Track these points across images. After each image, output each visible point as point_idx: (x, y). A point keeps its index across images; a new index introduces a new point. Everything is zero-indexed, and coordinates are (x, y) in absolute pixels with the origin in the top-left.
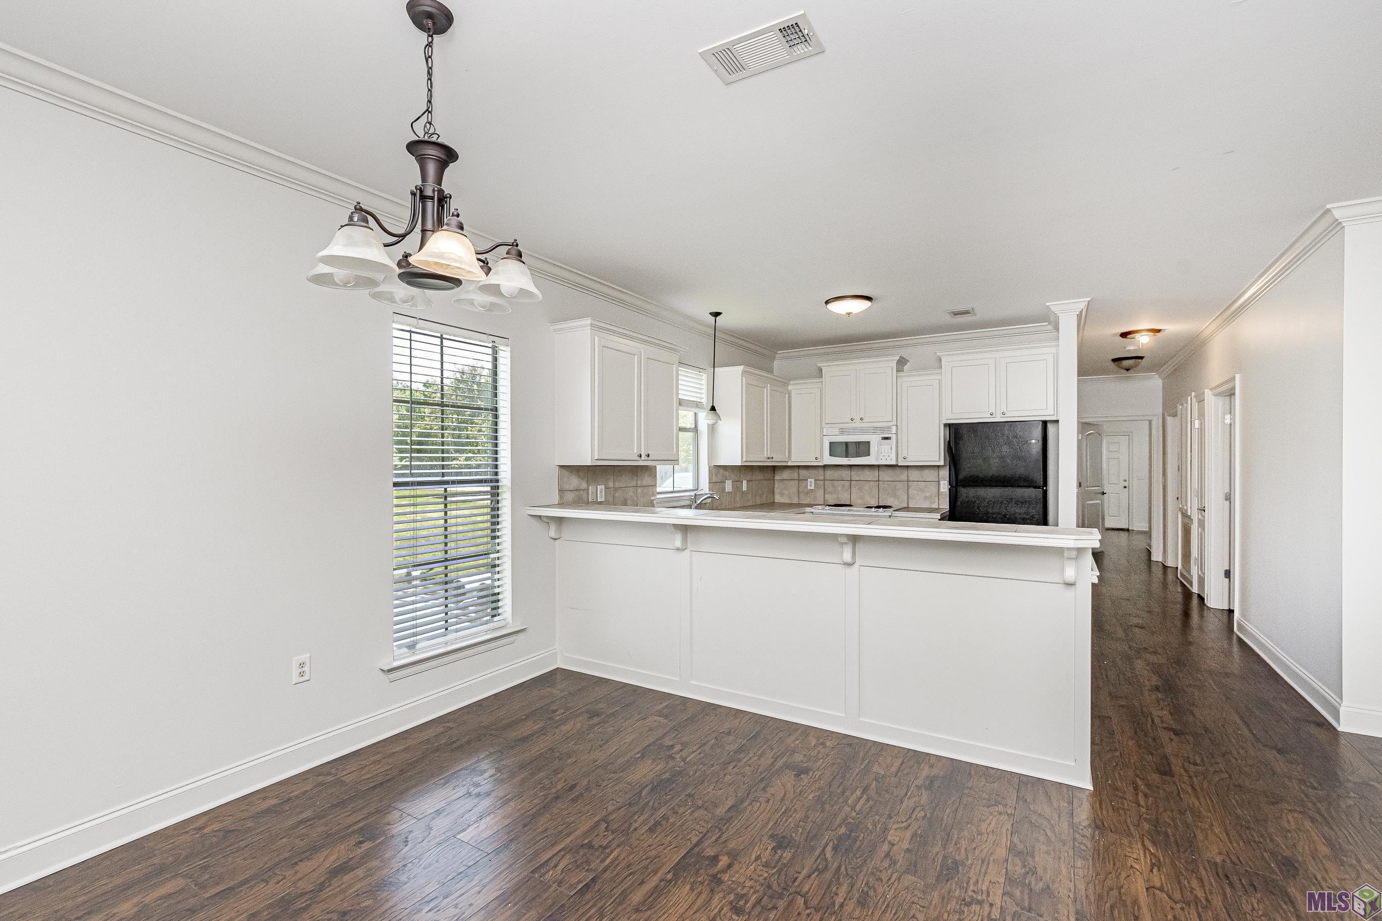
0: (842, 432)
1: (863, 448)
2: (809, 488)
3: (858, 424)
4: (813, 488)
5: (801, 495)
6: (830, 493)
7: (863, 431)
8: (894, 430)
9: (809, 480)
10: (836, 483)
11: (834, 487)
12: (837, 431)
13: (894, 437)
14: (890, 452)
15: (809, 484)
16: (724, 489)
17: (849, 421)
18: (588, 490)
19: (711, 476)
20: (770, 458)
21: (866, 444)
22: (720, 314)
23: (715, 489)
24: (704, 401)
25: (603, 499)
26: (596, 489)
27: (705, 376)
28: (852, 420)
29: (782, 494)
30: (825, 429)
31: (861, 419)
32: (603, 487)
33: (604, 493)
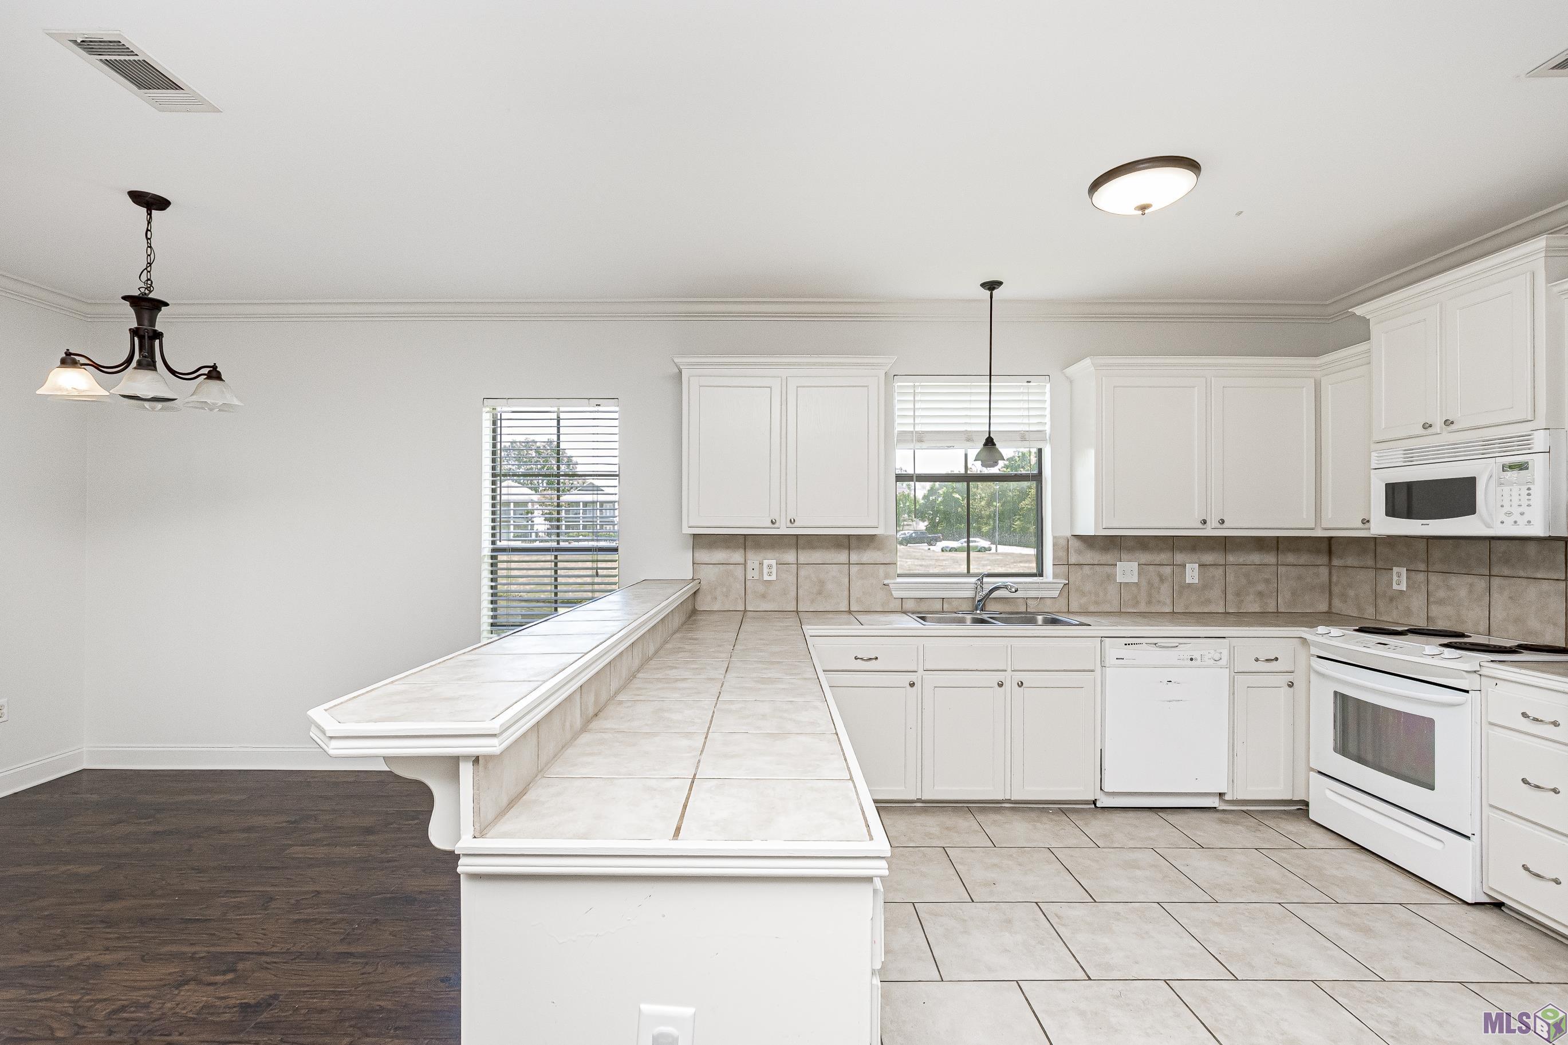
0: (1412, 456)
1: (1455, 495)
2: (1395, 587)
3: (1444, 437)
4: (1403, 587)
5: (1381, 603)
6: (1441, 602)
7: (1456, 452)
8: (1540, 440)
9: (1395, 569)
10: (1455, 579)
11: (1451, 590)
12: (1398, 458)
13: (1538, 461)
14: (1523, 502)
15: (1395, 578)
16: (1110, 578)
17: (1421, 431)
18: (745, 564)
19: (1062, 554)
20: (1213, 522)
21: (1469, 484)
22: (1000, 283)
23: (1076, 576)
24: (1047, 428)
25: (773, 577)
26: (761, 564)
27: (1048, 386)
28: (1427, 426)
29: (1344, 597)
30: (1374, 454)
31: (1448, 423)
32: (773, 562)
33: (774, 570)
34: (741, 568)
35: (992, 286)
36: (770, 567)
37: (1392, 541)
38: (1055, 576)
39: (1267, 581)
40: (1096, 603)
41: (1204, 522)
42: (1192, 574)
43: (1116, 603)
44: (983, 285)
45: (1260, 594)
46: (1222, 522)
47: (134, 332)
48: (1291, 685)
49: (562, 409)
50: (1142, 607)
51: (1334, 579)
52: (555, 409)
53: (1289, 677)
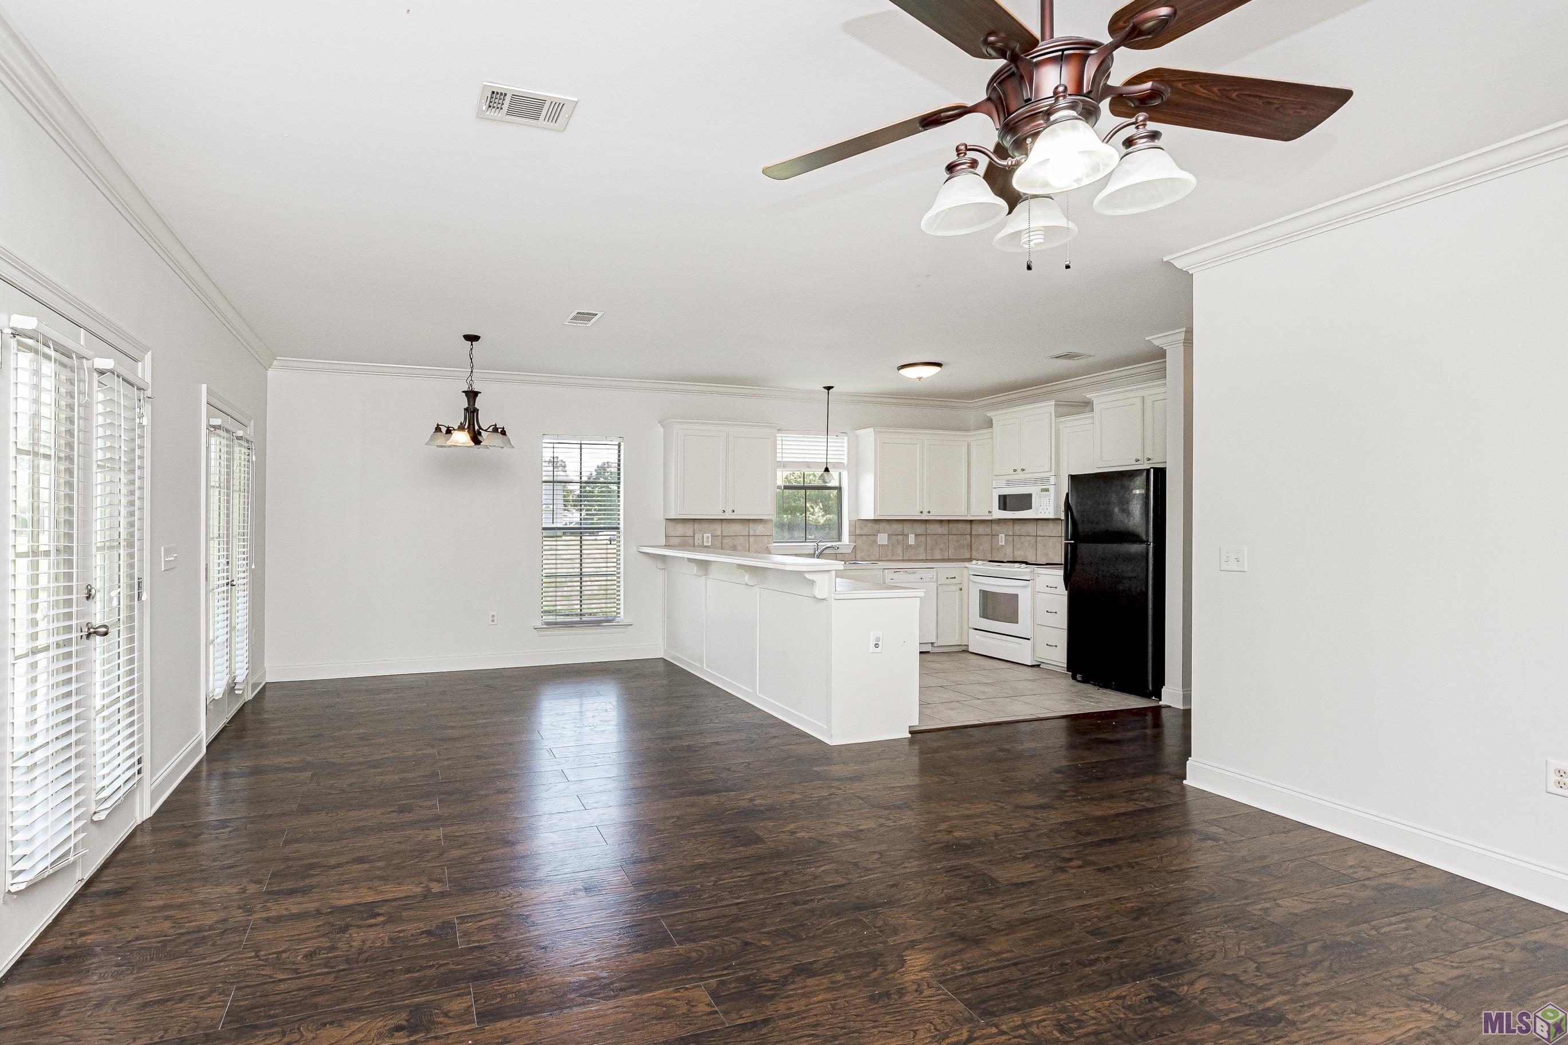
0: (1009, 483)
1: (1024, 501)
2: (1000, 541)
3: (1021, 476)
4: (1003, 541)
5: (994, 552)
6: (1018, 549)
7: (1025, 482)
8: (1052, 480)
9: (1000, 534)
10: (1023, 539)
11: (1022, 543)
12: (1003, 483)
13: (1052, 488)
14: (1048, 504)
15: (1000, 538)
16: (875, 541)
17: (1013, 472)
18: (694, 537)
19: (852, 529)
20: (925, 513)
21: (1029, 496)
22: (832, 387)
23: (859, 542)
24: (845, 462)
25: (710, 544)
26: (703, 536)
27: (846, 438)
28: (1015, 471)
29: (978, 550)
30: (994, 481)
31: (1023, 470)
32: (710, 535)
33: (710, 539)
34: (692, 539)
35: (829, 388)
36: (708, 538)
37: (999, 521)
38: (850, 542)
39: (945, 543)
40: (869, 556)
41: (922, 512)
42: (912, 540)
43: (877, 555)
44: (824, 388)
45: (941, 549)
46: (929, 512)
47: (466, 410)
48: (961, 589)
49: (583, 442)
50: (889, 557)
51: (973, 541)
52: (579, 442)
53: (960, 587)
